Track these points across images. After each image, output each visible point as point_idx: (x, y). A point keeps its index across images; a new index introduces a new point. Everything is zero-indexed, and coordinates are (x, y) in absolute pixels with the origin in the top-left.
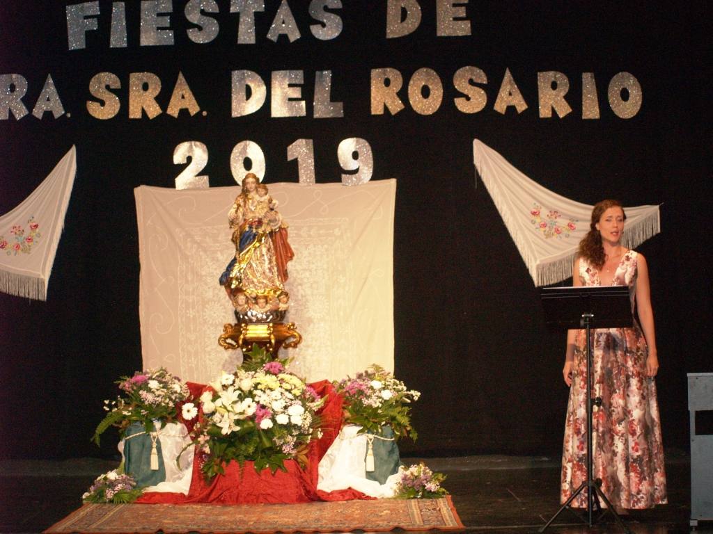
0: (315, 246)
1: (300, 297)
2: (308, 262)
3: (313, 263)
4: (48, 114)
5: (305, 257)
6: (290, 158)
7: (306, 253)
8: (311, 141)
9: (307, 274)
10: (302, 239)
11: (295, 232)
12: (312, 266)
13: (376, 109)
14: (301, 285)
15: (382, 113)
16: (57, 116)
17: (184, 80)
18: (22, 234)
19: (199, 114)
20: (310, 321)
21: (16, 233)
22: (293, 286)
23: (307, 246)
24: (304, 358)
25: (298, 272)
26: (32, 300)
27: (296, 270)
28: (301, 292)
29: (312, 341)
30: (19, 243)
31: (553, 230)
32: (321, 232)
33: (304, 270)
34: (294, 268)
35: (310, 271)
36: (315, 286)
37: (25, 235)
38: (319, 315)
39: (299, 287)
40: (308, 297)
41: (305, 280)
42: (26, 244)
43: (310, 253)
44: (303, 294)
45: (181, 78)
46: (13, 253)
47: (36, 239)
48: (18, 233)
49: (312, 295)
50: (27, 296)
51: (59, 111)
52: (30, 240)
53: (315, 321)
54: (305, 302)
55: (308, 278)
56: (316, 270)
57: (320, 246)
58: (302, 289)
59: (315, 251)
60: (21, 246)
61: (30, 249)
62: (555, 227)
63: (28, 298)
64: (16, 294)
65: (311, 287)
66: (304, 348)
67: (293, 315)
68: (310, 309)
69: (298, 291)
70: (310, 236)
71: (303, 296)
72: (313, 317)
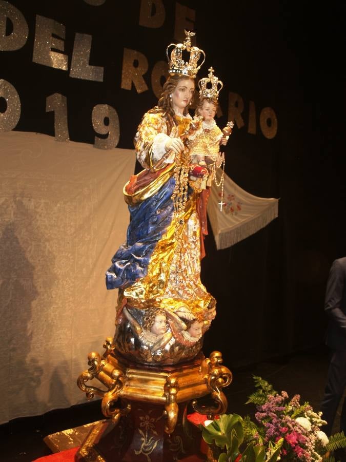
1: (46, 253)
6: (48, 110)
13: (126, 85)
14: (48, 240)
15: (130, 89)
22: (40, 241)
25: (46, 228)
27: (45, 225)
31: (230, 209)
34: (43, 224)
39: (47, 244)
40: (54, 253)
41: (53, 236)
44: (50, 249)
49: (59, 251)
53: (60, 277)
54: (52, 259)
55: (56, 235)
62: (231, 206)
69: (45, 247)
71: (50, 252)
72: (58, 273)
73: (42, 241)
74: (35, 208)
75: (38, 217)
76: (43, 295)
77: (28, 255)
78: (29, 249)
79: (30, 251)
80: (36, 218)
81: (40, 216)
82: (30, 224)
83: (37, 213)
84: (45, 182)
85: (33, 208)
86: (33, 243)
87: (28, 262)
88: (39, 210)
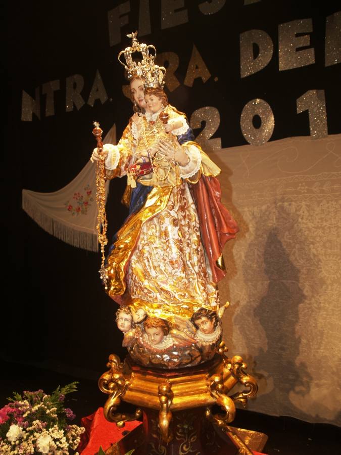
0: (328, 203)
1: (312, 257)
2: (322, 219)
3: (326, 221)
4: (98, 101)
5: (317, 215)
6: (299, 111)
7: (318, 210)
8: (322, 92)
9: (320, 232)
10: (314, 195)
11: (306, 187)
12: (325, 224)
14: (312, 243)
16: (103, 102)
17: (197, 53)
18: (82, 199)
19: (210, 80)
20: (323, 282)
21: (77, 199)
22: (304, 244)
23: (319, 203)
24: (315, 320)
25: (309, 230)
26: (89, 252)
27: (308, 228)
28: (314, 251)
29: (324, 303)
30: (80, 206)
32: (335, 187)
33: (317, 228)
34: (305, 226)
35: (323, 229)
36: (328, 244)
37: (84, 200)
38: (333, 276)
39: (312, 245)
40: (321, 257)
41: (318, 239)
42: (84, 207)
43: (323, 210)
44: (315, 252)
45: (196, 52)
46: (76, 214)
47: (90, 203)
48: (78, 198)
49: (325, 255)
50: (85, 249)
51: (104, 98)
52: (86, 203)
53: (329, 282)
54: (318, 262)
55: (321, 237)
56: (329, 228)
57: (333, 202)
58: (314, 248)
59: (328, 208)
60: (81, 209)
61: (86, 211)
63: (86, 250)
64: (78, 246)
65: (324, 246)
66: (317, 310)
67: (305, 275)
68: (323, 270)
69: (310, 249)
70: (322, 191)
71: (315, 256)
72: (326, 278)
73: (306, 244)
74: (296, 211)
75: (300, 220)
76: (311, 300)
77: (292, 258)
78: (293, 252)
79: (294, 254)
80: (298, 221)
81: (302, 219)
82: (292, 227)
83: (299, 216)
84: (304, 184)
85: (294, 211)
86: (297, 246)
87: (292, 264)
88: (300, 213)
